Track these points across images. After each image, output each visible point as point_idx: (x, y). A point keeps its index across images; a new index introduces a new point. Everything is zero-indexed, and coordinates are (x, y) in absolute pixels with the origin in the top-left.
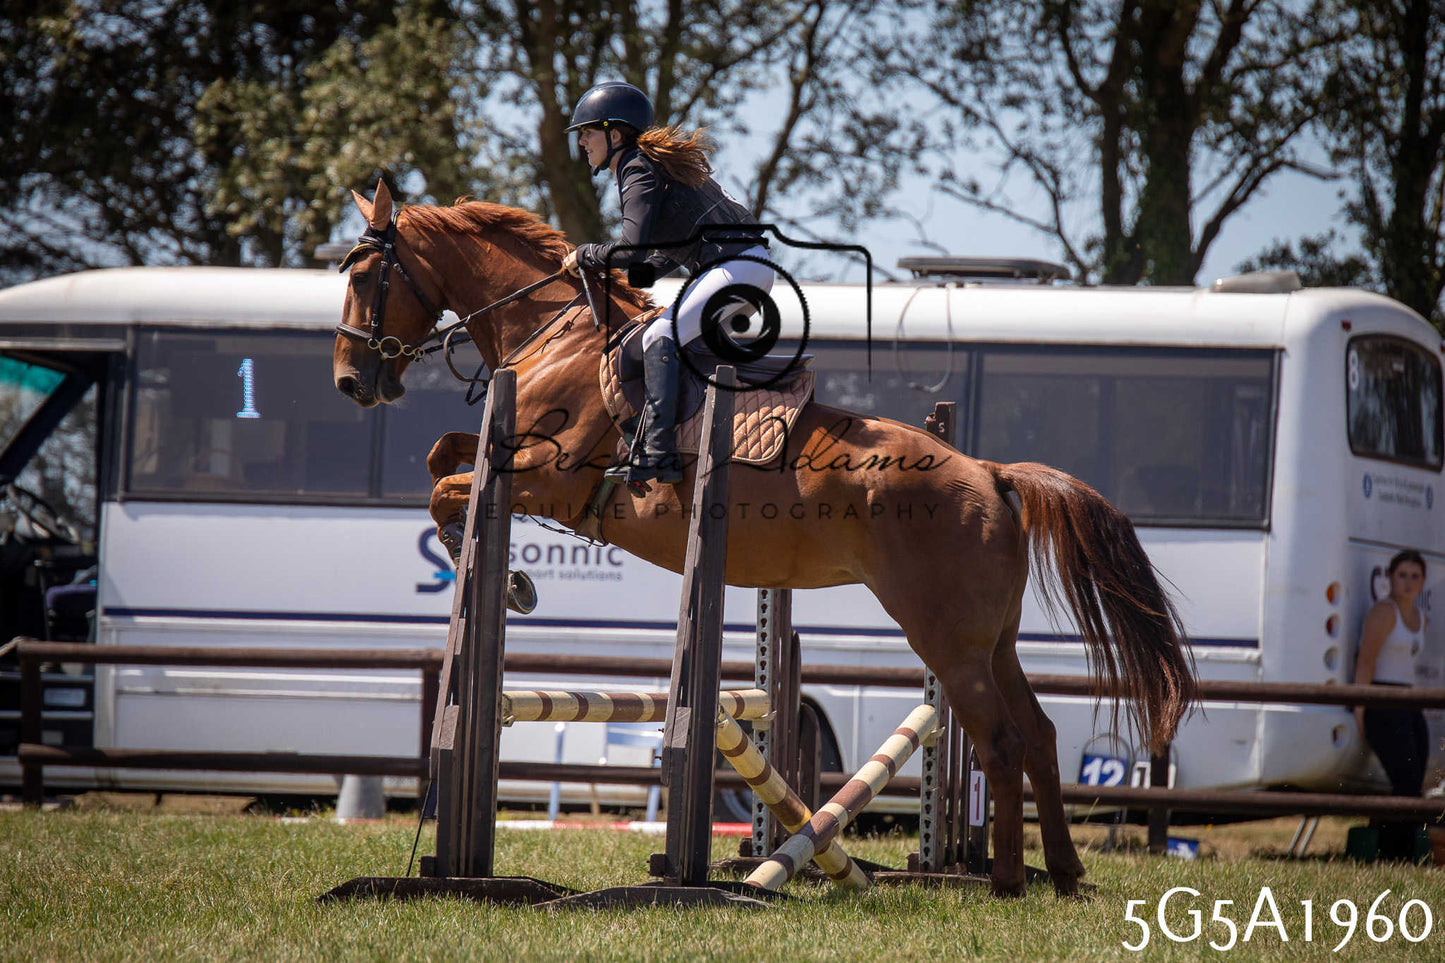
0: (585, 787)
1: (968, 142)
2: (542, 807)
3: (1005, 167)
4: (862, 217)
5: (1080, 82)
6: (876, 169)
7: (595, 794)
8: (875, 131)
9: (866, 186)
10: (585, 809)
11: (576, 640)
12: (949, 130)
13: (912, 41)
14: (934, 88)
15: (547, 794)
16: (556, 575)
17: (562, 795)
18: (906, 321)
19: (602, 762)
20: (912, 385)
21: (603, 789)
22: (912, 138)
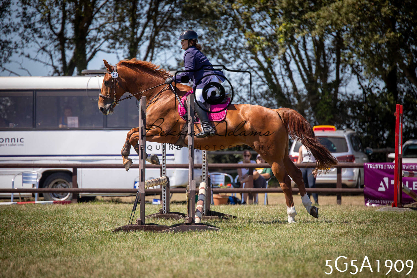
0: (18, 194)
1: (27, 46)
2: (10, 198)
3: (38, 52)
4: (4, 63)
5: (54, 33)
6: (6, 52)
7: (20, 195)
8: (6, 44)
9: (4, 55)
10: (18, 198)
11: (13, 160)
12: (23, 44)
13: (14, 24)
14: (20, 34)
15: (11, 196)
16: (8, 145)
17: (14, 195)
18: (89, 85)
19: (22, 187)
20: (91, 99)
21: (22, 194)
22: (14, 45)
